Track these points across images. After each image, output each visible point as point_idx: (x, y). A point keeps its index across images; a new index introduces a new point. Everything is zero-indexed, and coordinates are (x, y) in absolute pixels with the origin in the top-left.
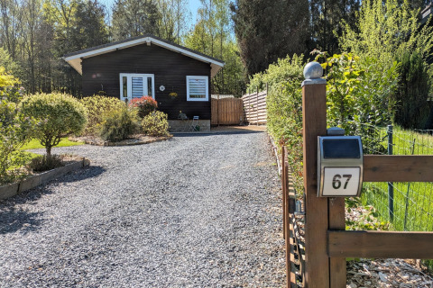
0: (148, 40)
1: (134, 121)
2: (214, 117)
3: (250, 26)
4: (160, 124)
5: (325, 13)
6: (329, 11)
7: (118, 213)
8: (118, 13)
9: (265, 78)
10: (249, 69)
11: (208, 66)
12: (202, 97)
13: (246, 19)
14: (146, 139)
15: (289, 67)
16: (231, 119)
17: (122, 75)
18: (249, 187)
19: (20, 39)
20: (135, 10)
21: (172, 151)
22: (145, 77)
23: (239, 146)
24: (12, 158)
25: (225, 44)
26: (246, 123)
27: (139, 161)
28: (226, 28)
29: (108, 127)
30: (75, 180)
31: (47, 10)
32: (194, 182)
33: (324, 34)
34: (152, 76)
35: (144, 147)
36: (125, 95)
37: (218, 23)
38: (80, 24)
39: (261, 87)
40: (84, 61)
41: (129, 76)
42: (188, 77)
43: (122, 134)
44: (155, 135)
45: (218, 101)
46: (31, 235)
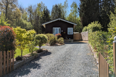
0: (59, 19)
1: (56, 40)
2: (74, 38)
3: (83, 14)
4: (62, 41)
5: (104, 8)
6: (105, 8)
7: (56, 66)
8: (53, 12)
9: (87, 28)
10: (83, 25)
11: (73, 25)
12: (71, 33)
13: (82, 12)
14: (59, 44)
15: (94, 25)
16: (78, 39)
17: (53, 28)
18: (87, 61)
19: (33, 20)
20: (56, 11)
21: (65, 48)
22: (58, 28)
23: (81, 47)
24: (34, 50)
25: (76, 18)
26: (82, 40)
27: (58, 51)
28: (77, 14)
29: (51, 41)
30: (45, 56)
31: (38, 13)
32: (72, 58)
33: (104, 14)
34: (60, 28)
35: (58, 46)
36: (54, 33)
37: (75, 13)
38: (44, 15)
39: (86, 30)
40: (46, 25)
41: (55, 28)
42: (68, 28)
43: (54, 43)
44: (61, 43)
45: (75, 34)
46: (39, 70)
